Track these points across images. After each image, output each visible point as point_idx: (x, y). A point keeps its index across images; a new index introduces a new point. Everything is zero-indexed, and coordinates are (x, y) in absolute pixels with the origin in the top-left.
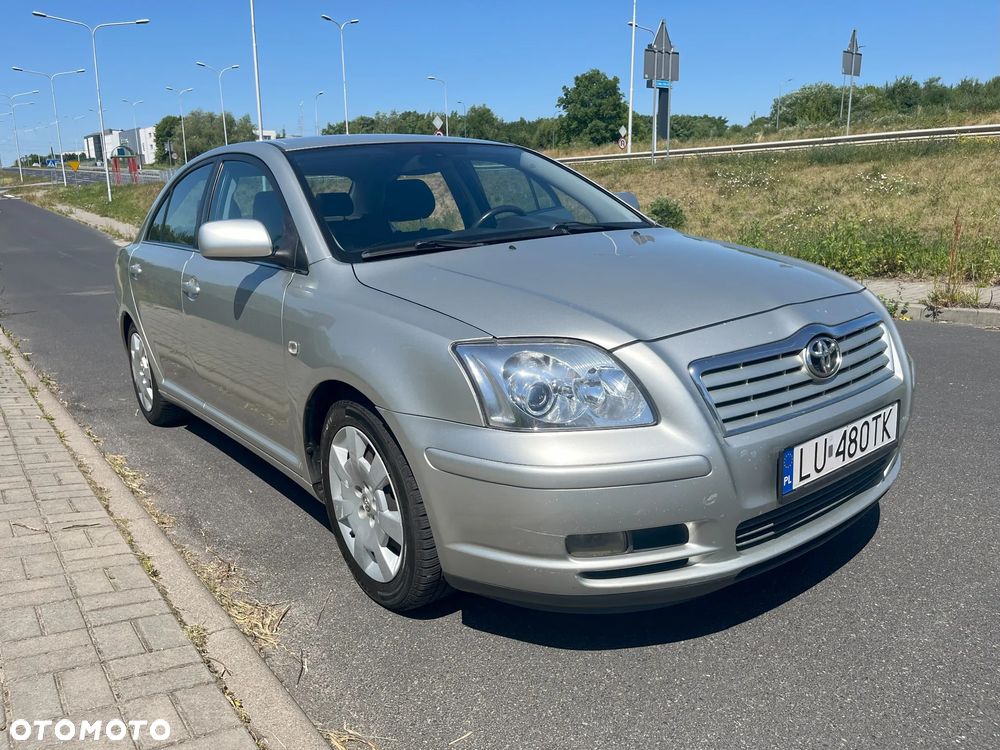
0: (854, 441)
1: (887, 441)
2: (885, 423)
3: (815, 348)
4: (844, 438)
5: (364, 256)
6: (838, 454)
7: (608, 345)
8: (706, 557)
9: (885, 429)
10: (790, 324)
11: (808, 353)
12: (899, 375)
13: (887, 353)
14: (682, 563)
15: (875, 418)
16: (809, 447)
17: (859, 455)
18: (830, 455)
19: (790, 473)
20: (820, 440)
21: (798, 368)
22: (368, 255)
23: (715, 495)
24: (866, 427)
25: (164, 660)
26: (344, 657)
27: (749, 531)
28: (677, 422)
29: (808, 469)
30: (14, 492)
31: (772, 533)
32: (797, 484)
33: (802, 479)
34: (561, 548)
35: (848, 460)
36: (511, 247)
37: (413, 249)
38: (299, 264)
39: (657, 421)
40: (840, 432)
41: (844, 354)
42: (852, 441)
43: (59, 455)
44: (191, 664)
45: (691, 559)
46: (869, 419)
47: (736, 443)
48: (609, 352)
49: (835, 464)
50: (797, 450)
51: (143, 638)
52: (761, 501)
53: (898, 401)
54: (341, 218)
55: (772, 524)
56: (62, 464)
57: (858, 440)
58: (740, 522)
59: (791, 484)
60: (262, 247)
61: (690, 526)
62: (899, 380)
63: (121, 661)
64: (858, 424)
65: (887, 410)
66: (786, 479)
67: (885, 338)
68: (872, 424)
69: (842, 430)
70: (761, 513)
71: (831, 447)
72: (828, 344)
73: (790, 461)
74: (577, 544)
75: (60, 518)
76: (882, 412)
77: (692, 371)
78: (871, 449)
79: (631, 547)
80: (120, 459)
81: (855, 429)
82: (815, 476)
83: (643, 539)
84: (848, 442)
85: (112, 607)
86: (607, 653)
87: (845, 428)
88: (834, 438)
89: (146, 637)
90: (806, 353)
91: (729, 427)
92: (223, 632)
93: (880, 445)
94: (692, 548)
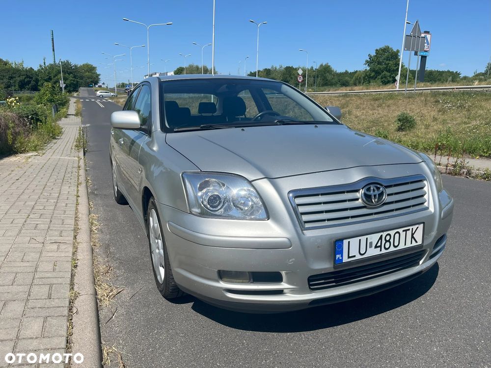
0: (389, 241)
1: (414, 244)
2: (413, 234)
3: (369, 190)
4: (381, 238)
5: (175, 130)
6: (376, 247)
7: (251, 178)
8: (293, 291)
9: (413, 237)
10: (356, 176)
11: (363, 192)
12: (432, 209)
13: (426, 197)
14: (280, 292)
15: (406, 231)
16: (354, 242)
17: (392, 249)
18: (371, 246)
19: (341, 253)
20: (363, 238)
21: (357, 199)
22: (177, 130)
23: (294, 259)
24: (397, 235)
25: (53, 303)
26: (132, 315)
27: (315, 281)
28: (278, 220)
29: (354, 251)
30: (42, 225)
31: (334, 284)
32: (345, 259)
33: (349, 257)
34: (216, 276)
35: (384, 251)
36: (242, 130)
37: (199, 128)
38: (149, 132)
39: (268, 219)
41: (389, 195)
42: (386, 241)
43: (71, 212)
44: (63, 307)
45: (285, 291)
46: (400, 230)
47: (308, 234)
48: (250, 182)
49: (373, 252)
50: (346, 242)
51: (51, 293)
52: (324, 266)
53: (424, 223)
54: (211, 114)
55: (333, 280)
56: (69, 216)
57: (392, 241)
58: (309, 275)
59: (342, 259)
60: (136, 124)
61: (283, 273)
62: (431, 212)
63: (35, 301)
64: (392, 233)
65: (415, 227)
66: (338, 256)
67: (426, 189)
68: (403, 234)
69: (379, 235)
70: (323, 272)
71: (371, 243)
72: (378, 189)
73: (341, 247)
74: (222, 275)
75: (52, 238)
76: (411, 228)
77: (291, 195)
78: (402, 246)
79: (252, 280)
80: (95, 216)
81: (389, 235)
82: (358, 257)
83: (257, 277)
84: (384, 242)
85: (47, 278)
86: (249, 333)
87: (382, 233)
88: (374, 238)
89: (52, 292)
90: (362, 191)
91: (307, 225)
92: (86, 296)
93: (409, 245)
94: (284, 285)
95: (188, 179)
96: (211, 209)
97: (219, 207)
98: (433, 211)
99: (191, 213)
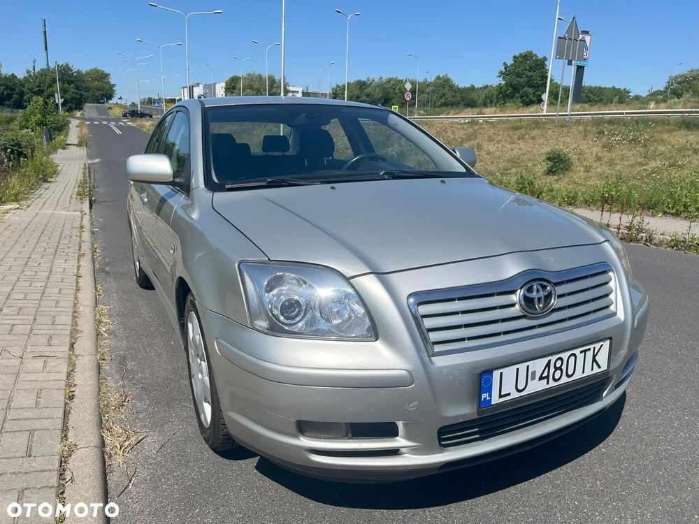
0: (560, 368)
1: (596, 370)
2: (594, 356)
3: (530, 290)
4: (548, 365)
5: (227, 187)
6: (541, 378)
7: (349, 272)
8: (414, 451)
9: (594, 360)
10: (511, 268)
11: (522, 293)
12: (621, 316)
13: (612, 296)
14: (394, 452)
15: (585, 351)
16: (509, 372)
17: (565, 380)
18: (533, 378)
19: (490, 391)
20: (522, 367)
21: (513, 305)
22: (230, 186)
23: (416, 403)
24: (573, 358)
25: (34, 464)
27: (448, 434)
28: (392, 342)
29: (508, 387)
30: (20, 326)
31: (478, 436)
32: (495, 400)
33: (501, 396)
34: (293, 428)
35: (552, 384)
36: (332, 188)
37: (265, 184)
39: (376, 340)
40: (545, 360)
41: (560, 296)
42: (556, 369)
43: (67, 304)
44: (50, 470)
45: (403, 450)
46: (577, 351)
47: (439, 362)
48: (348, 280)
49: (537, 386)
50: (496, 374)
51: (31, 446)
52: (463, 411)
53: (610, 338)
55: (477, 429)
56: (64, 309)
57: (564, 368)
58: (441, 426)
59: (490, 400)
60: (166, 175)
61: (400, 425)
62: (619, 319)
63: (5, 461)
64: (565, 356)
65: (597, 346)
66: (484, 396)
67: (612, 284)
68: (580, 357)
70: (461, 421)
71: (534, 373)
72: (544, 287)
73: (490, 382)
74: (303, 427)
75: (35, 349)
76: (592, 347)
77: (411, 300)
78: (578, 375)
79: (350, 435)
80: (105, 309)
81: (561, 359)
82: (515, 395)
83: (359, 430)
84: (552, 369)
85: (25, 419)
86: (344, 510)
87: (550, 358)
88: (538, 365)
89: (33, 445)
90: (520, 293)
91: (437, 348)
92: (87, 449)
93: (588, 372)
94: (400, 442)
95: (247, 272)
96: (286, 322)
97: (298, 319)
98: (622, 318)
99: (253, 328)
